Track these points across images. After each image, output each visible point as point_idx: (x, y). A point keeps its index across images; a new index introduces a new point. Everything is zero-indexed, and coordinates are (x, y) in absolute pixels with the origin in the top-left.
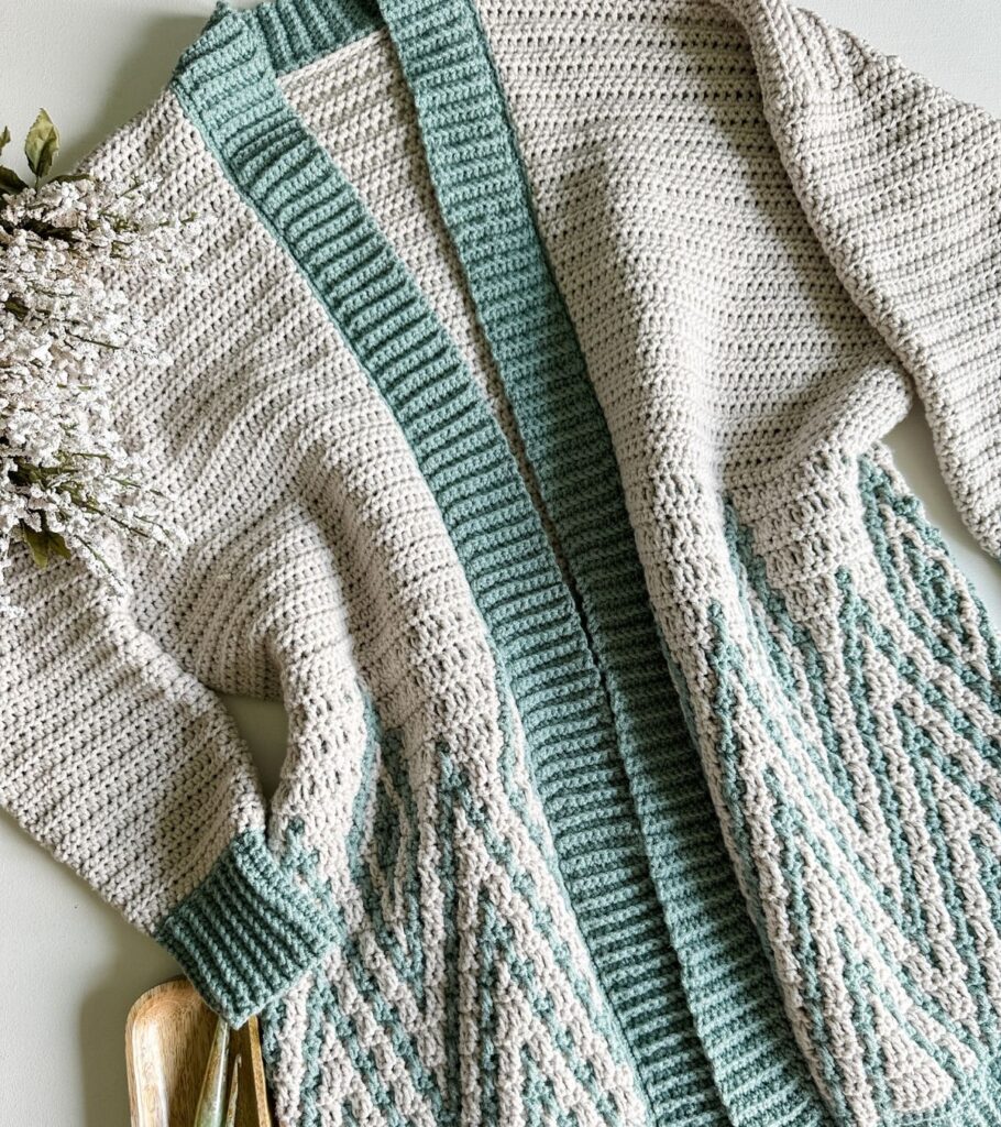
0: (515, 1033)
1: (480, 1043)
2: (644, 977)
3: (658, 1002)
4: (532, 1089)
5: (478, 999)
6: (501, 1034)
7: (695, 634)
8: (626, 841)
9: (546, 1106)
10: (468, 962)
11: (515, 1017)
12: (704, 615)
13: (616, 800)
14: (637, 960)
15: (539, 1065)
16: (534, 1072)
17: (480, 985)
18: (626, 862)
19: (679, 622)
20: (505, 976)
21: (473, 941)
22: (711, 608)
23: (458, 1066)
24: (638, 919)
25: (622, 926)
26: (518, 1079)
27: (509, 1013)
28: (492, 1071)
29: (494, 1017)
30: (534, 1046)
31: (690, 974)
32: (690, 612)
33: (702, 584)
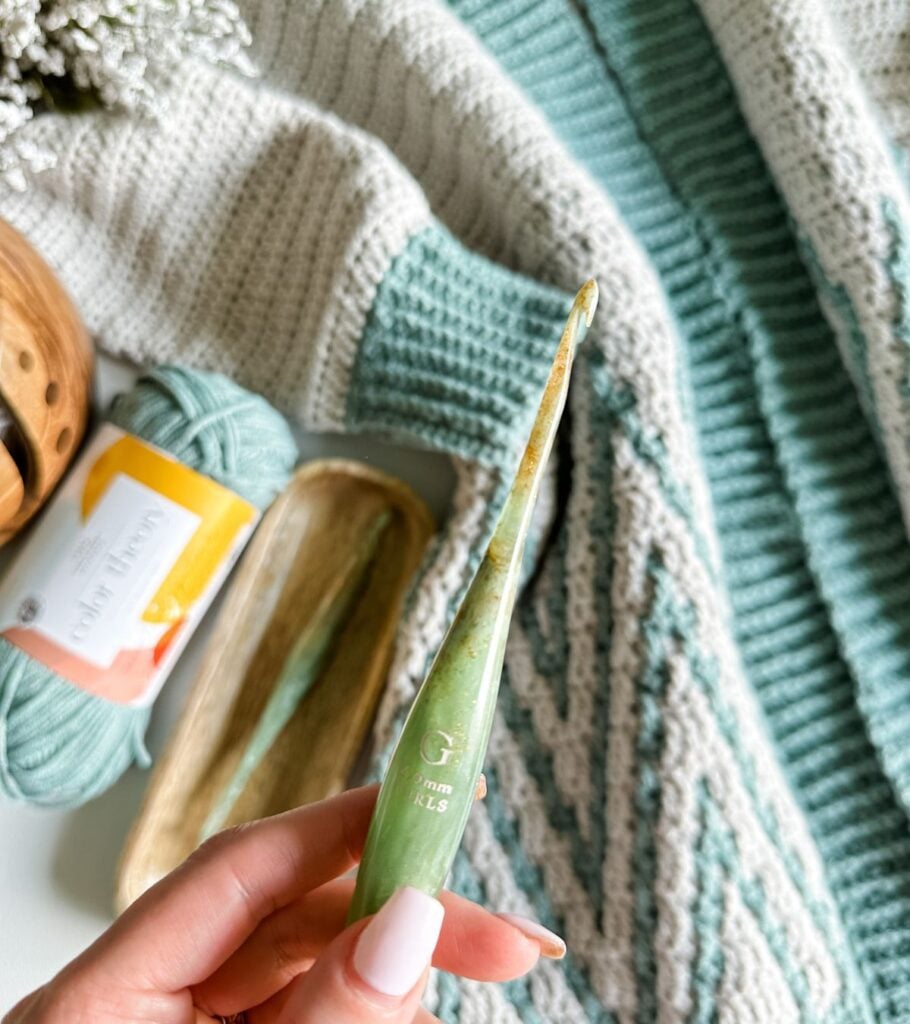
0: (691, 757)
1: (635, 771)
2: (801, 698)
3: (823, 728)
4: (708, 842)
5: (637, 709)
6: (669, 759)
7: (864, 237)
8: (772, 520)
9: (726, 869)
10: (621, 655)
11: (693, 737)
12: (875, 212)
13: (756, 470)
14: (792, 674)
15: (721, 806)
16: (715, 819)
17: (641, 688)
18: (772, 548)
19: (841, 225)
20: (682, 676)
21: (632, 625)
22: (884, 206)
23: (604, 799)
24: (792, 621)
25: (770, 631)
26: (690, 826)
27: (684, 730)
28: (650, 810)
29: (660, 736)
30: (716, 779)
31: (870, 691)
32: (855, 211)
33: (868, 175)
